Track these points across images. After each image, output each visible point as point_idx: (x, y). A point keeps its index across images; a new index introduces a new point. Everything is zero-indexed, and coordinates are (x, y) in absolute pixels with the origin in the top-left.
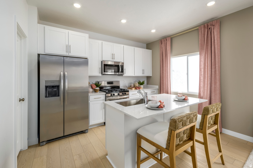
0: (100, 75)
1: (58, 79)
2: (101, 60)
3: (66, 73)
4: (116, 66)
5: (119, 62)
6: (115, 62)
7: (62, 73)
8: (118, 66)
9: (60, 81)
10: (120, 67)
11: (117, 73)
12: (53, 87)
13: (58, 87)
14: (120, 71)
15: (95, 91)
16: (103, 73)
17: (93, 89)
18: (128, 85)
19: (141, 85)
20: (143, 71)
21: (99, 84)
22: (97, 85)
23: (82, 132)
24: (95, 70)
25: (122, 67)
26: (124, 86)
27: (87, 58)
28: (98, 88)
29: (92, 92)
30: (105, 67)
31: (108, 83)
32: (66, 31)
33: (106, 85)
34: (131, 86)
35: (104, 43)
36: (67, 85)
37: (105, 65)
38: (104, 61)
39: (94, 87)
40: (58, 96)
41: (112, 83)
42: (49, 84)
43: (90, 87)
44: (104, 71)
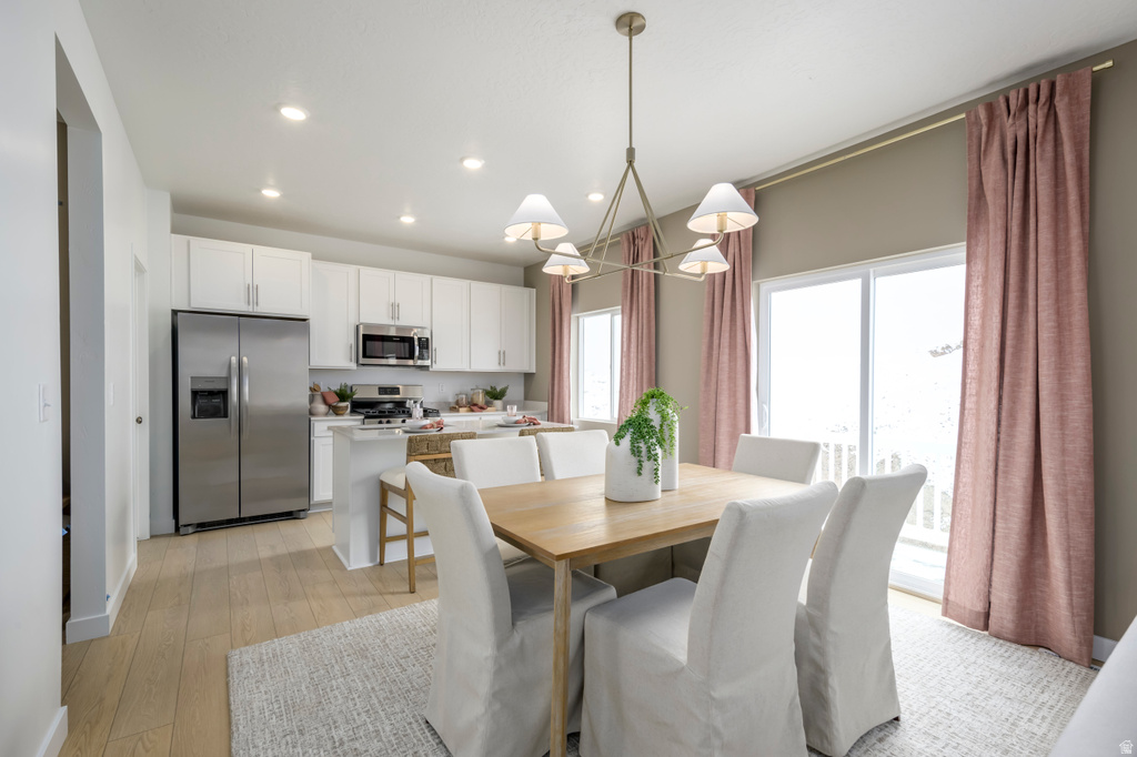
0: (353, 366)
1: (224, 374)
2: (353, 322)
3: (245, 359)
4: (403, 339)
5: (411, 328)
6: (399, 328)
7: (234, 360)
8: (410, 340)
9: (228, 379)
10: (416, 343)
11: (411, 362)
12: (212, 393)
13: (224, 394)
14: (417, 353)
15: (336, 411)
16: (362, 360)
17: (330, 406)
18: (451, 399)
19: (496, 398)
20: (502, 357)
21: (353, 393)
22: (342, 395)
23: (289, 515)
24: (333, 350)
25: (425, 344)
26: (439, 403)
27: (304, 320)
28: (347, 404)
29: (327, 414)
30: (368, 343)
31: (383, 390)
32: (247, 248)
33: (375, 395)
34: (457, 403)
35: (365, 271)
36: (246, 389)
37: (367, 338)
38: (367, 326)
39: (333, 400)
40: (226, 416)
41: (395, 390)
42: (201, 386)
43: (319, 399)
44: (365, 356)
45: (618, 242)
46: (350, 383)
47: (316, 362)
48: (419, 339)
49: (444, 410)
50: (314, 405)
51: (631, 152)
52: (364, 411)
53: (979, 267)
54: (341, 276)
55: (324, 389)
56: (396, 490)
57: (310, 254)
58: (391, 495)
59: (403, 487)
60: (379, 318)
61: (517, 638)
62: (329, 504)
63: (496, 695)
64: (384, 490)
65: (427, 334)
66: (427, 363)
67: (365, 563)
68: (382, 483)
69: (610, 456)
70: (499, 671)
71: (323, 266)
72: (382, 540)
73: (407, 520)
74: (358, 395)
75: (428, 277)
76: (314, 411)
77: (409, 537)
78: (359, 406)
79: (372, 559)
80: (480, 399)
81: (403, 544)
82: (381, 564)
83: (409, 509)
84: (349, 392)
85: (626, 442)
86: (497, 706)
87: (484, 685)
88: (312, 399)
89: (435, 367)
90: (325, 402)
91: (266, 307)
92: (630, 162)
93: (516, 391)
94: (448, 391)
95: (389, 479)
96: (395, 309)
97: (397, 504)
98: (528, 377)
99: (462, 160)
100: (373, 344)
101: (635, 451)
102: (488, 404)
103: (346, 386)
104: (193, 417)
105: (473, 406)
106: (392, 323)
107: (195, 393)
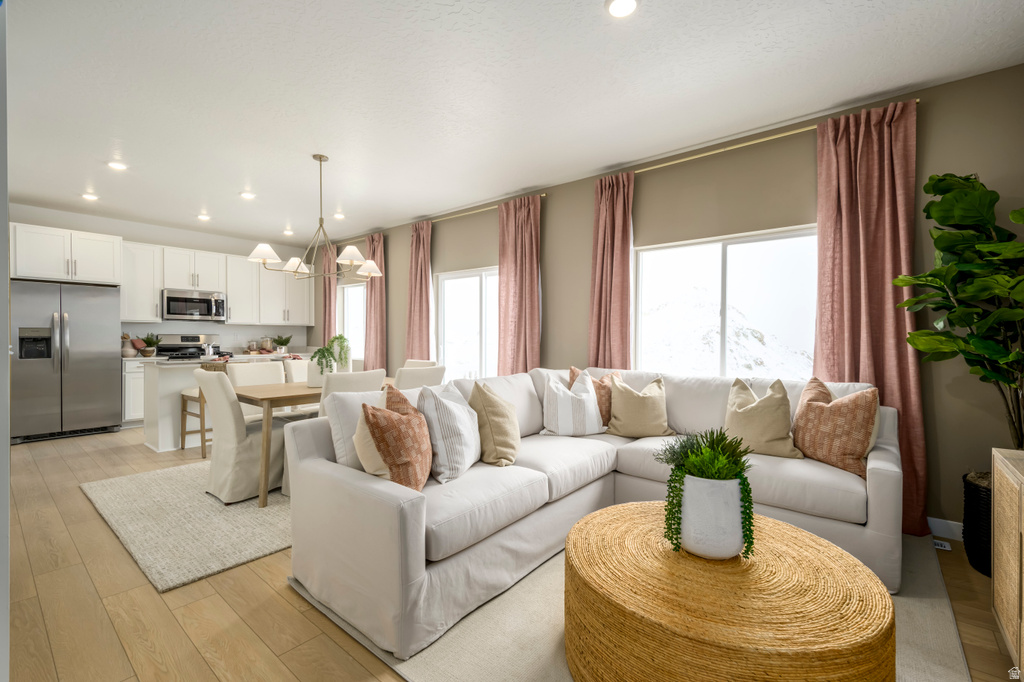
0: (159, 320)
1: (48, 326)
2: (159, 287)
3: (66, 315)
4: (202, 301)
5: (211, 293)
6: (201, 293)
7: (57, 315)
8: (208, 302)
9: (51, 329)
10: (213, 304)
11: (209, 318)
12: (36, 340)
13: (48, 341)
14: (214, 311)
15: (144, 354)
16: (166, 316)
17: (138, 350)
18: (245, 346)
19: (282, 344)
20: (287, 314)
21: (158, 340)
22: (149, 342)
23: (104, 430)
24: (142, 308)
25: (220, 304)
26: (235, 348)
27: (115, 286)
28: (154, 348)
29: (135, 356)
30: (171, 303)
31: (184, 338)
32: (66, 232)
33: (178, 342)
34: (249, 348)
35: (167, 249)
36: (67, 338)
37: (170, 299)
38: (170, 291)
39: (142, 345)
40: (49, 356)
41: (196, 339)
42: (27, 335)
43: (129, 345)
44: (169, 313)
45: (364, 241)
46: (155, 333)
47: (126, 316)
48: (216, 301)
49: (237, 353)
50: (125, 349)
51: (321, 220)
52: (169, 353)
53: (504, 278)
54: (148, 253)
55: (132, 336)
56: (193, 399)
57: (121, 238)
58: (189, 403)
59: (197, 395)
60: (181, 285)
61: (248, 440)
62: (140, 422)
63: (237, 463)
64: (184, 401)
65: (222, 297)
66: (223, 318)
67: (172, 449)
68: (183, 396)
69: (309, 365)
70: (238, 453)
71: (130, 245)
72: (183, 433)
73: (201, 416)
74: (162, 343)
75: (224, 255)
76: (125, 354)
77: (202, 431)
78: (163, 350)
79: (176, 445)
80: (269, 345)
81: (198, 437)
82: (183, 448)
83: (202, 410)
84: (155, 339)
85: (316, 360)
86: (238, 468)
87: (231, 460)
88: (123, 345)
89: (230, 322)
90: (134, 346)
91: (81, 276)
92: (321, 225)
93: (299, 340)
94: (243, 340)
95: (187, 393)
96: (195, 278)
97: (194, 408)
98: (309, 329)
99: (240, 193)
100: (175, 305)
101: (320, 363)
102: (275, 349)
103: (152, 335)
104: (21, 357)
105: (262, 350)
106: (193, 288)
107: (22, 340)
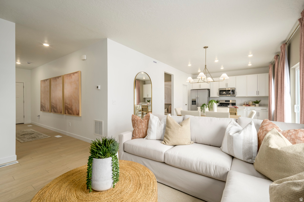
2: (218, 88)
4: (228, 91)
5: (231, 88)
7: (197, 96)
8: (230, 91)
9: (196, 99)
11: (230, 95)
16: (219, 95)
19: (257, 103)
20: (258, 92)
25: (234, 91)
26: (241, 104)
27: (209, 89)
31: (226, 101)
33: (224, 102)
36: (198, 101)
41: (229, 101)
48: (232, 90)
60: (223, 87)
65: (234, 89)
74: (221, 102)
75: (235, 76)
80: (251, 103)
89: (236, 96)
91: (202, 88)
96: (227, 85)
104: (192, 105)
105: (248, 105)
106: (226, 87)
107: (192, 101)
